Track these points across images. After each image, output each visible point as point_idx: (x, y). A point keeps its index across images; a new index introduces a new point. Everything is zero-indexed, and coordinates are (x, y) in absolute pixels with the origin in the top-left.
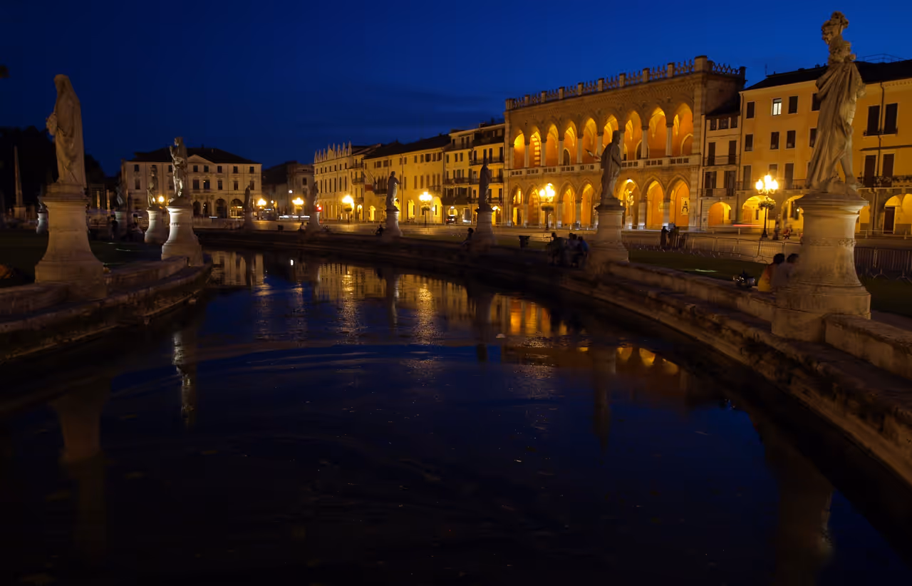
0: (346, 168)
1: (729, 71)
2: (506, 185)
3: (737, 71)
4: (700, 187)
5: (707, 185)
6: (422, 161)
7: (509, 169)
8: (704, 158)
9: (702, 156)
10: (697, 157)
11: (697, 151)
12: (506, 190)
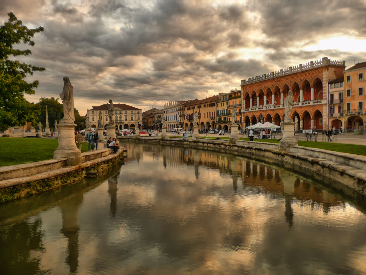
0: (176, 110)
1: (338, 63)
2: (243, 115)
3: (341, 63)
4: (327, 113)
5: (331, 112)
6: (207, 107)
7: (244, 109)
8: (328, 101)
9: (328, 100)
10: (326, 100)
11: (325, 98)
12: (243, 117)
